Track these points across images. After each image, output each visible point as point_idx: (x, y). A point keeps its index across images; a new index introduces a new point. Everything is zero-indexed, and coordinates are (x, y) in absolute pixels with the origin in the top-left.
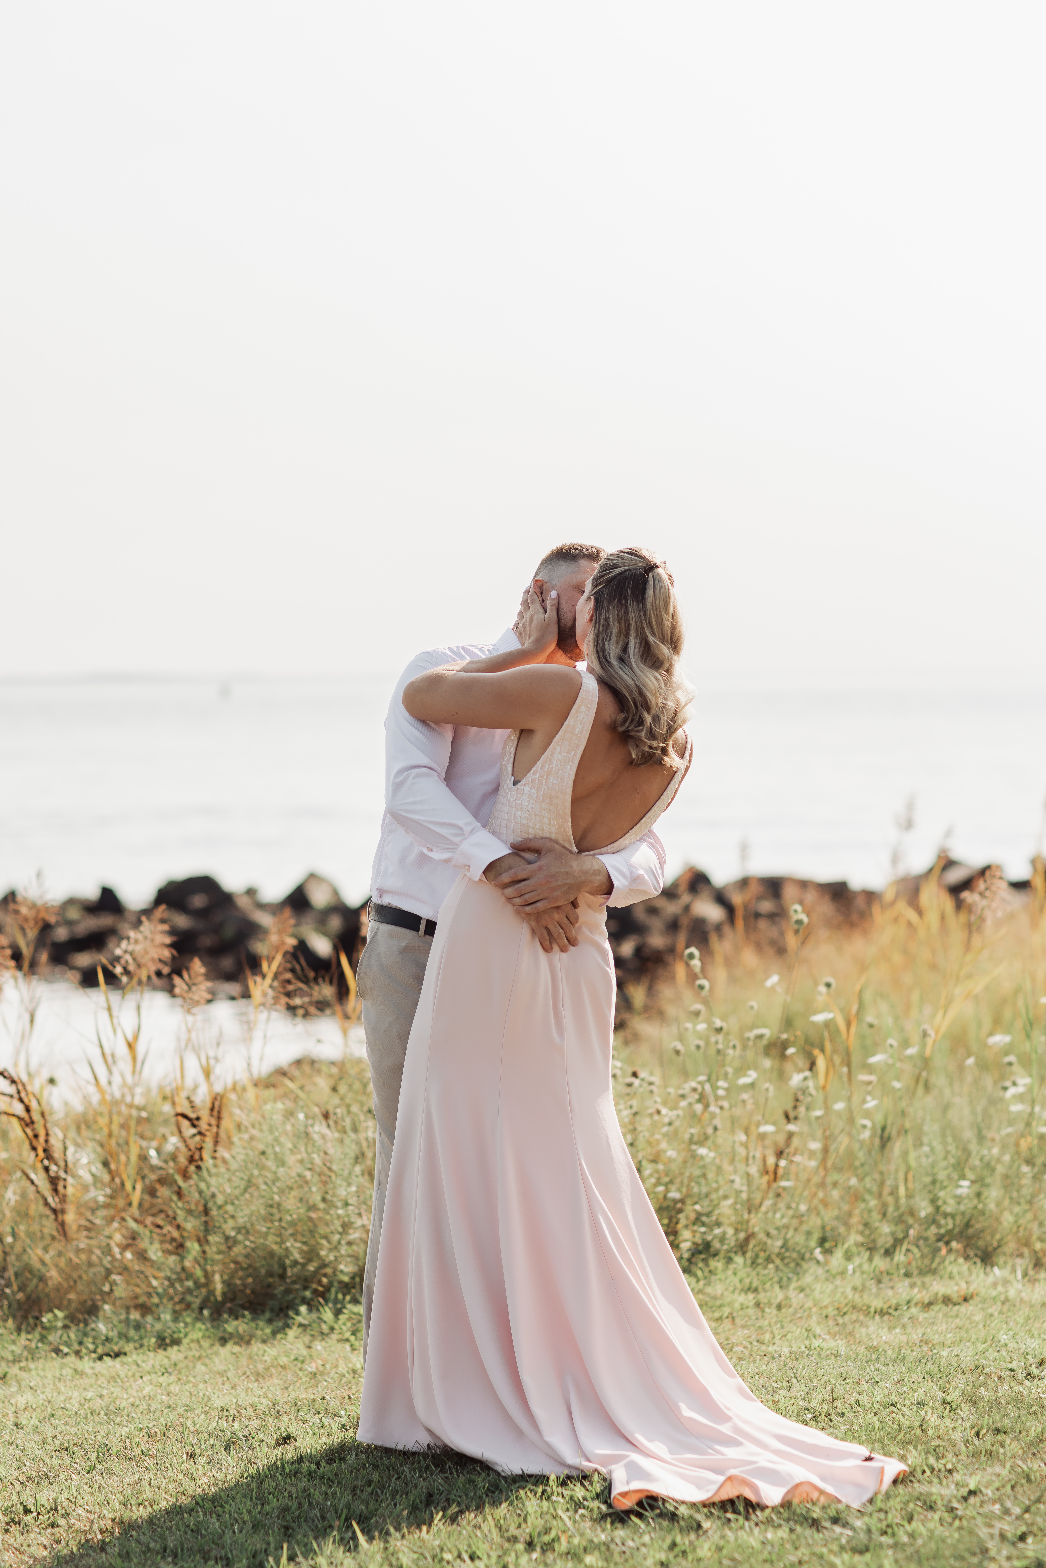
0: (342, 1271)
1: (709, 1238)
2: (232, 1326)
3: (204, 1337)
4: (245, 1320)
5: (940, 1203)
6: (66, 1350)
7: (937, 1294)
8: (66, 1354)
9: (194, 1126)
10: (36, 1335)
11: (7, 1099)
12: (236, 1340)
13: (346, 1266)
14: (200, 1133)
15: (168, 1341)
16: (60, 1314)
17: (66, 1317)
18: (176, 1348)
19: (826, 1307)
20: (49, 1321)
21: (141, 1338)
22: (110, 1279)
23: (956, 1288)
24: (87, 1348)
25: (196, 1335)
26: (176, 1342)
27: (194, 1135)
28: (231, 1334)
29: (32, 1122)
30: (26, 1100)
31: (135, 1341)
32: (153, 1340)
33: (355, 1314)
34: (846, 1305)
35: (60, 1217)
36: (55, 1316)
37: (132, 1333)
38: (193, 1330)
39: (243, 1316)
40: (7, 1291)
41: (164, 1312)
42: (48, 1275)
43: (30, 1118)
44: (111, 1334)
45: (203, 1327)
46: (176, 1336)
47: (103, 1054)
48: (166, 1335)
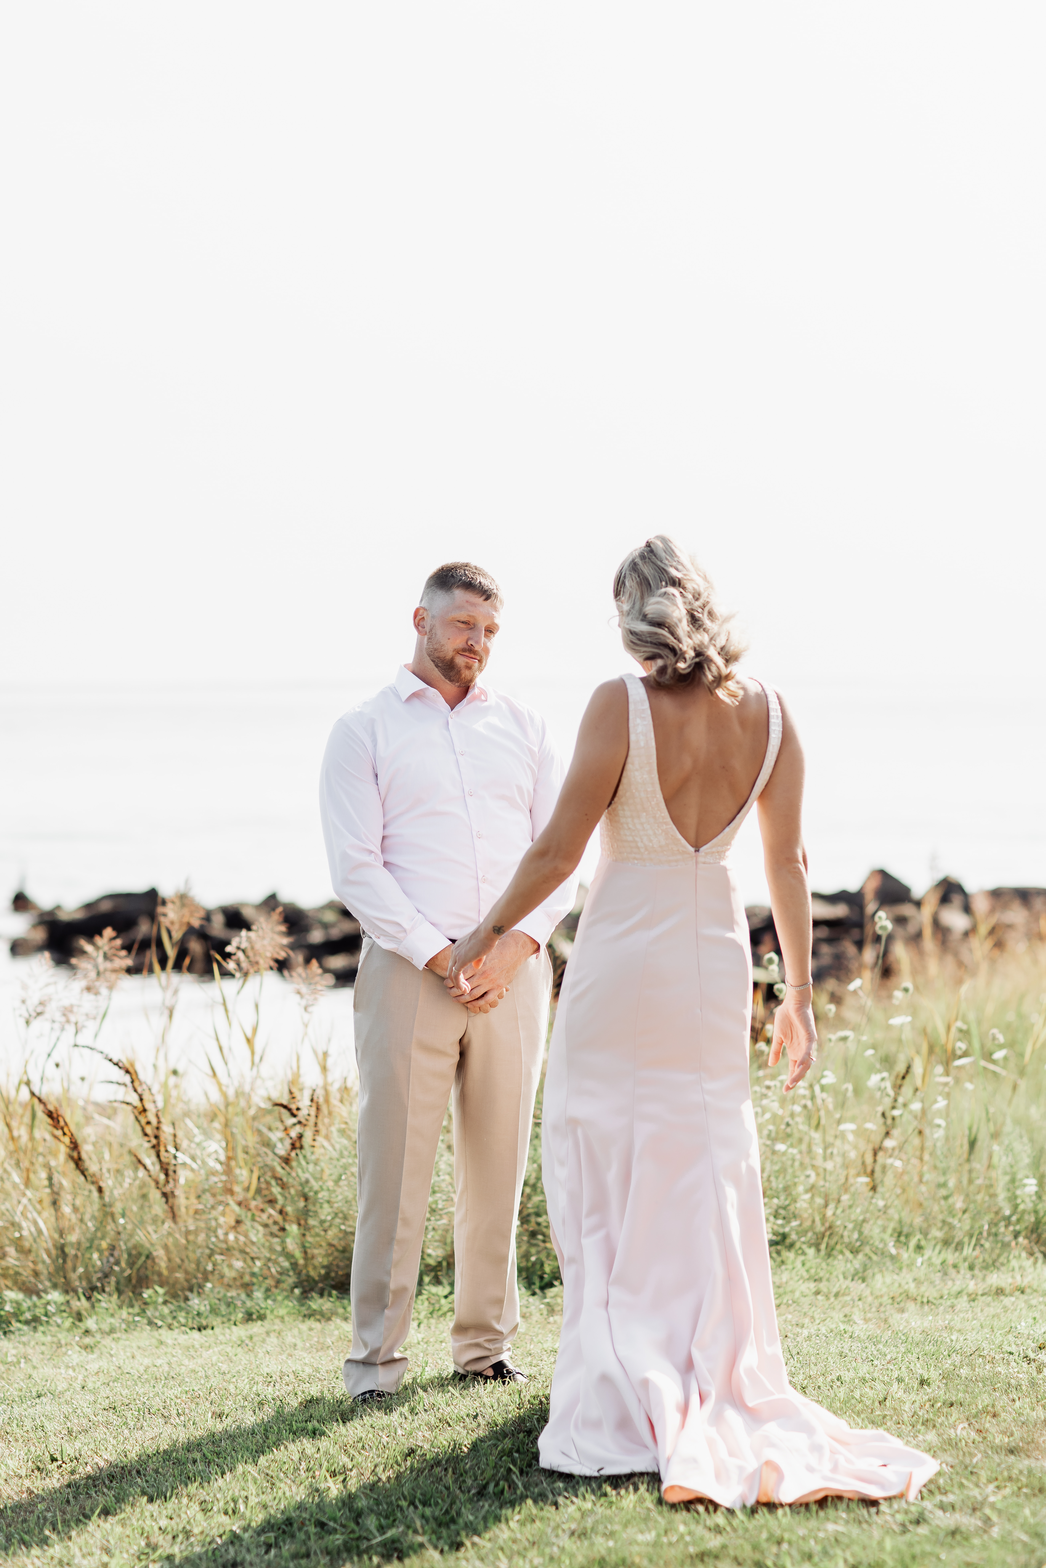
0: (429, 1255)
1: (787, 1230)
2: (317, 1303)
3: (289, 1314)
4: (331, 1299)
5: (1019, 1201)
6: (160, 1323)
7: (991, 1286)
8: (160, 1327)
9: (294, 1116)
10: (136, 1310)
11: (122, 1088)
12: (318, 1317)
13: (434, 1250)
14: (300, 1122)
15: (254, 1317)
16: (161, 1291)
17: (165, 1294)
18: (259, 1323)
19: (882, 1296)
20: (150, 1297)
21: (230, 1314)
22: (213, 1259)
23: (1010, 1280)
24: (179, 1322)
25: (282, 1312)
26: (262, 1317)
27: (294, 1125)
28: (315, 1310)
29: (145, 1110)
30: (139, 1090)
31: (223, 1316)
32: (240, 1315)
33: (433, 1295)
34: (901, 1294)
35: (170, 1200)
36: (156, 1292)
37: (223, 1309)
38: (280, 1307)
39: (330, 1295)
40: (116, 1268)
41: (258, 1290)
42: (155, 1254)
43: (143, 1106)
44: (202, 1309)
45: (290, 1304)
46: (262, 1312)
47: (221, 1049)
48: (254, 1311)
